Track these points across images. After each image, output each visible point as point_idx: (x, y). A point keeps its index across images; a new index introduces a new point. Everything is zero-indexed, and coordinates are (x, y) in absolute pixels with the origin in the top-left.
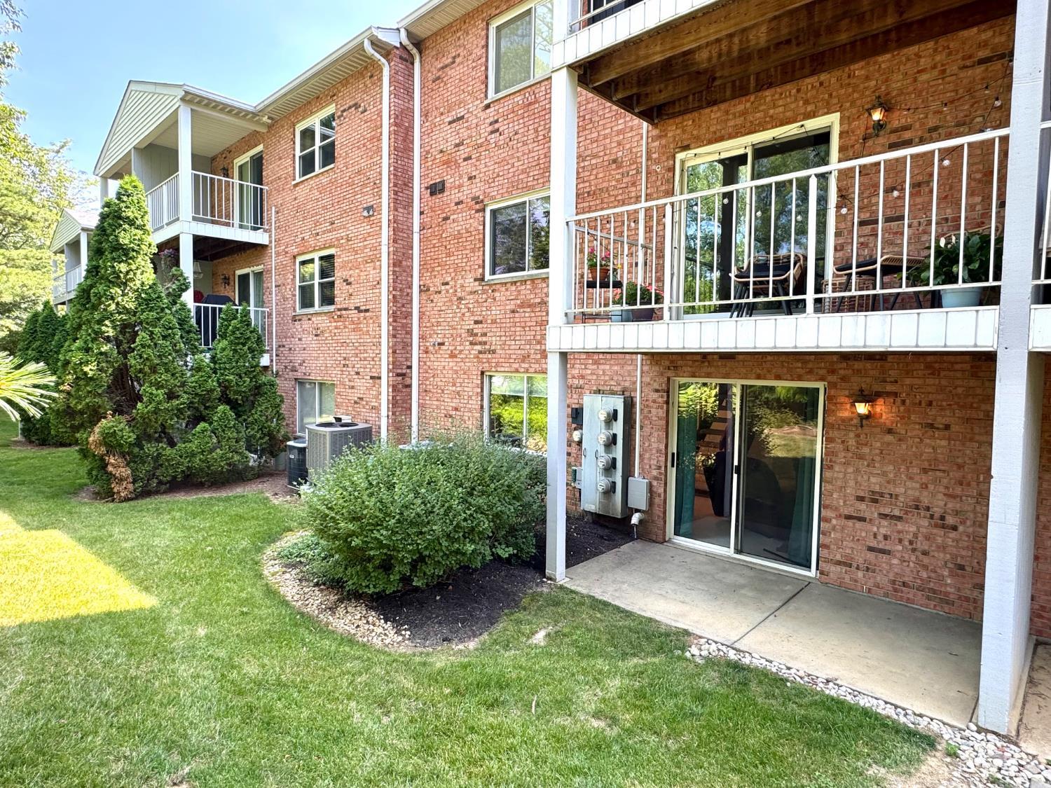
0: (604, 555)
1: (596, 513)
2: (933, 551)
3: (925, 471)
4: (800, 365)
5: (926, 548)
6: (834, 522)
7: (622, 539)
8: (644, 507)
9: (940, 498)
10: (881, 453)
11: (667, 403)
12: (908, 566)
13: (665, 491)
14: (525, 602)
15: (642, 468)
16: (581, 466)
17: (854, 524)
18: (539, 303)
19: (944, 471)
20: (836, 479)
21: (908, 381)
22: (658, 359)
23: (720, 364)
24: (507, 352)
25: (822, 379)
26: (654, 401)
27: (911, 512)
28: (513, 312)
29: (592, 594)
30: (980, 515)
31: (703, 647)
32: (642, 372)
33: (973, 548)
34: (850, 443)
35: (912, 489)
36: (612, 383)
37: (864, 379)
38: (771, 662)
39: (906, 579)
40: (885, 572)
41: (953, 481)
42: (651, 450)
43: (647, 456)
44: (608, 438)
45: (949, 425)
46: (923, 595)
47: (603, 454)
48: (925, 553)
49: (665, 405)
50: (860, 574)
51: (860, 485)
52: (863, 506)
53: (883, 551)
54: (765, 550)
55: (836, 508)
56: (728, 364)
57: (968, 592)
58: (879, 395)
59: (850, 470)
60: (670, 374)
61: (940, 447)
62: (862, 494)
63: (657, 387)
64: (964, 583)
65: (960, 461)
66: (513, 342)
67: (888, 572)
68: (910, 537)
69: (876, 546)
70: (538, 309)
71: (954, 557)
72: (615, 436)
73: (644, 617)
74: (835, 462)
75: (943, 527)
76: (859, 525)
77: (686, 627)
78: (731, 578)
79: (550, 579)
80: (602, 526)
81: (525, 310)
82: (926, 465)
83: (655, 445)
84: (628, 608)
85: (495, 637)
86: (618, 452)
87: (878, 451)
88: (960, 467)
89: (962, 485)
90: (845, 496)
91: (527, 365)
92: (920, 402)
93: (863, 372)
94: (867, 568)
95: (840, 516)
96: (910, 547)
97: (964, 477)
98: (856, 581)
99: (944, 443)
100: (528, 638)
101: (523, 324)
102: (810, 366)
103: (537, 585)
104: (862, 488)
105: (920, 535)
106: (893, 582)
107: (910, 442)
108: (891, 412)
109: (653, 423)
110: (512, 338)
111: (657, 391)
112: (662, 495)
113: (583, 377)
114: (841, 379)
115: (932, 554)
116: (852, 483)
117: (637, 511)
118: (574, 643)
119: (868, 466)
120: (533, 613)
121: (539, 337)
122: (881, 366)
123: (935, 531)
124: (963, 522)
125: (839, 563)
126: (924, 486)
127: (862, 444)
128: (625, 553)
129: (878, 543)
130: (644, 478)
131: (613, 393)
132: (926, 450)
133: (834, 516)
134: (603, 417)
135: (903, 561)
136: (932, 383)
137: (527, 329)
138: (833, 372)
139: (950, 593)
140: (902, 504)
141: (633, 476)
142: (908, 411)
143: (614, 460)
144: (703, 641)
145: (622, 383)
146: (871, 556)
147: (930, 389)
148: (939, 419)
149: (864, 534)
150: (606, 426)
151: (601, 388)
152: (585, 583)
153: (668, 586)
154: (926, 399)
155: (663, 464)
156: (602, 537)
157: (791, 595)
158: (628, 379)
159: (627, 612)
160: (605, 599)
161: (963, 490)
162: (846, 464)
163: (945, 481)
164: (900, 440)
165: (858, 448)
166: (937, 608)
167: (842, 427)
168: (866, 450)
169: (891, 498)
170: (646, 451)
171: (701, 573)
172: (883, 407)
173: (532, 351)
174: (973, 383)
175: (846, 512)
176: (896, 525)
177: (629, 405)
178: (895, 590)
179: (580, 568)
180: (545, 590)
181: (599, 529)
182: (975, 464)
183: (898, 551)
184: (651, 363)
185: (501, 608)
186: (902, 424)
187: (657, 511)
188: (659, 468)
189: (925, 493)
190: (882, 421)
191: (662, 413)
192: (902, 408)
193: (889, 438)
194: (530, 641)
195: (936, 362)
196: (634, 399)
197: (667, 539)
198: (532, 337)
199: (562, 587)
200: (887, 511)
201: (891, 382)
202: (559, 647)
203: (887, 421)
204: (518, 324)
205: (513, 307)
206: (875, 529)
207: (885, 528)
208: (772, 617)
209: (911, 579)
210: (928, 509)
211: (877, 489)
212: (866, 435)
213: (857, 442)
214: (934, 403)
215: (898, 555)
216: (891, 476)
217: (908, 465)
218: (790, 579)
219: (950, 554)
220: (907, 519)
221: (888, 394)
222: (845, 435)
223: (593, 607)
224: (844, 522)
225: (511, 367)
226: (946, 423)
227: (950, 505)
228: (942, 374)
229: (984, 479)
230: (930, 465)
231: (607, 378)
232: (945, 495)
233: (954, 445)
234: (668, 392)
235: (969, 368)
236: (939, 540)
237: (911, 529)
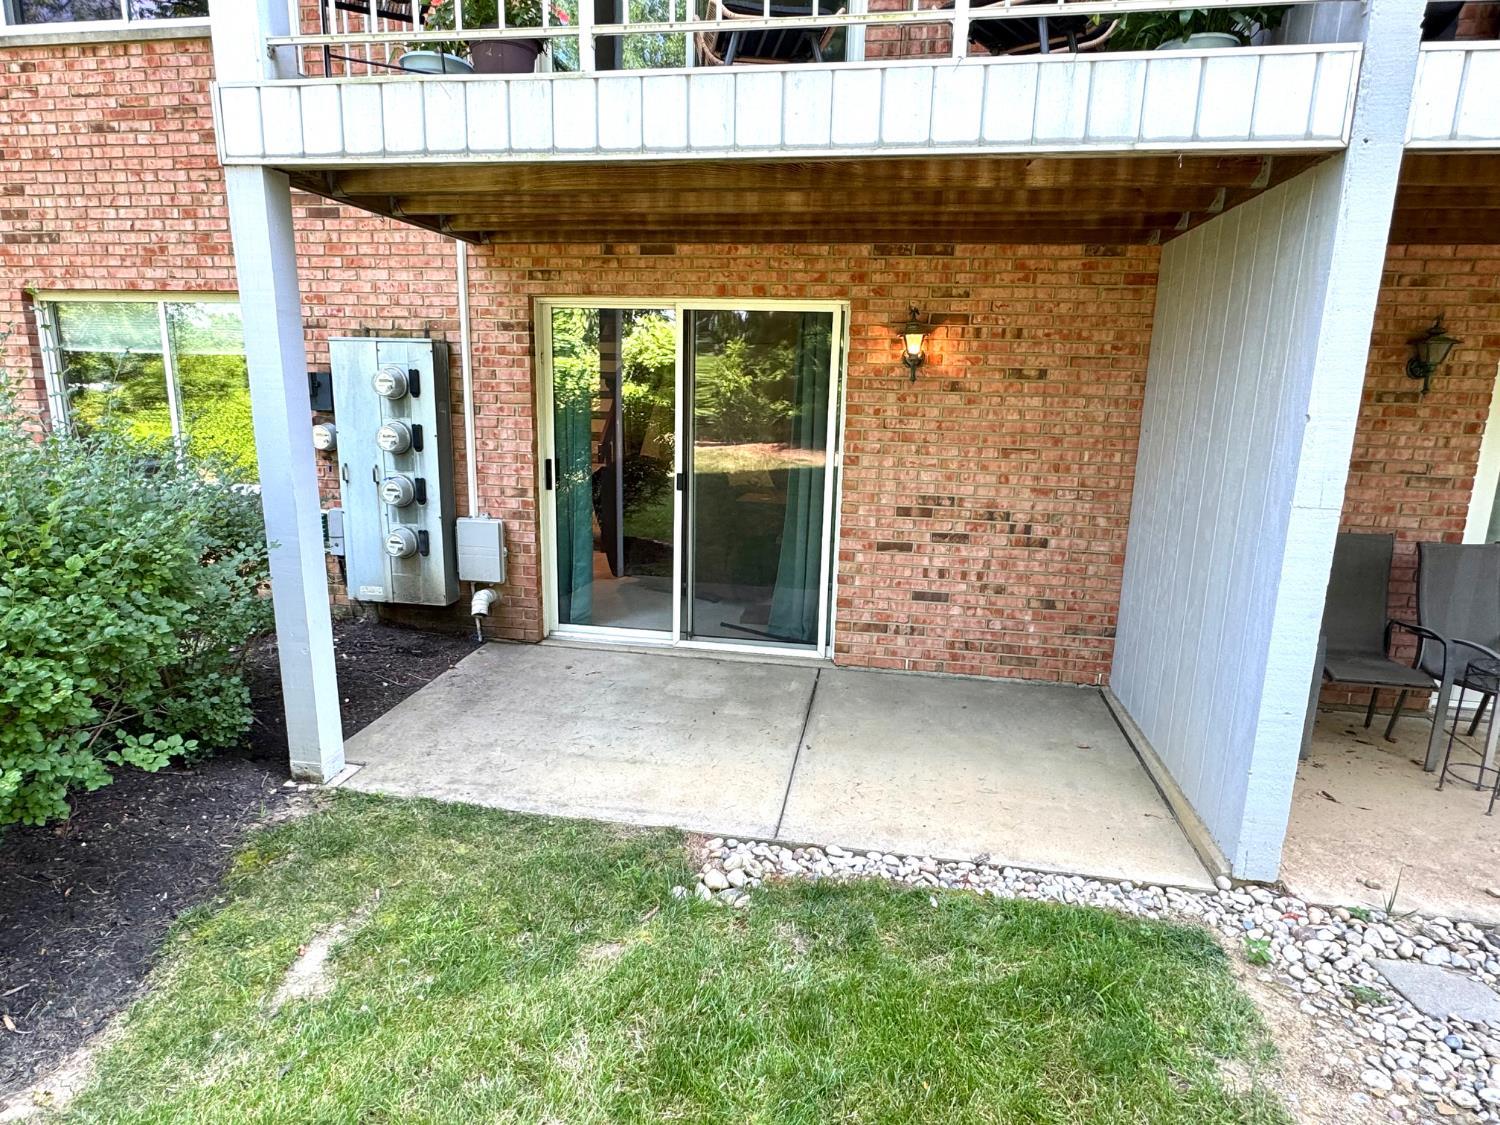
0: (423, 691)
1: (386, 605)
2: (1012, 585)
3: (1006, 453)
4: (801, 266)
5: (1002, 581)
6: (860, 558)
7: (451, 648)
8: (495, 575)
9: (1026, 496)
10: (939, 428)
11: (531, 352)
12: (974, 615)
13: (537, 539)
14: (243, 863)
15: (485, 498)
16: (339, 505)
17: (892, 556)
18: (176, 109)
19: (1034, 451)
20: (864, 482)
21: (987, 293)
22: (506, 254)
23: (642, 264)
24: (95, 237)
25: (842, 293)
26: (502, 351)
27: (981, 525)
28: (99, 129)
29: (426, 795)
30: (1080, 518)
31: (727, 865)
32: (469, 285)
33: (1068, 571)
34: (889, 413)
35: (985, 485)
36: (398, 312)
37: (914, 292)
38: (864, 854)
39: (970, 637)
40: (939, 631)
41: (1046, 467)
42: (501, 456)
43: (494, 469)
44: (402, 437)
45: (1046, 371)
46: (994, 657)
47: (393, 473)
48: (1000, 590)
49: (527, 359)
50: (901, 641)
51: (904, 488)
52: (906, 524)
53: (937, 597)
54: (723, 625)
55: (864, 533)
56: (661, 265)
57: (1058, 642)
58: (938, 320)
59: (889, 462)
60: (534, 287)
61: (1031, 409)
62: (906, 504)
63: (507, 319)
64: (1052, 629)
65: (1057, 431)
66: (112, 213)
67: (944, 630)
68: (978, 567)
69: (927, 590)
70: (173, 125)
71: (1041, 589)
72: (417, 431)
73: (571, 822)
74: (862, 450)
75: (1028, 544)
76: (900, 557)
77: (668, 822)
78: (694, 687)
79: (307, 779)
80: (403, 627)
81: (136, 125)
82: (1008, 442)
83: (509, 446)
84: (526, 808)
85: (153, 1024)
86: (428, 465)
87: (933, 425)
88: (1057, 442)
89: (1057, 471)
90: (878, 510)
91: (160, 273)
92: (1004, 331)
93: (913, 277)
94: (913, 629)
95: (870, 546)
96: (979, 584)
97: (1061, 458)
98: (894, 653)
99: (1036, 402)
100: (275, 984)
101: (134, 164)
102: (820, 266)
103: (271, 805)
104: (908, 492)
105: (994, 561)
106: (952, 645)
107: (985, 405)
108: (958, 352)
109: (503, 397)
110: (106, 201)
111: (506, 327)
112: (533, 548)
113: (321, 299)
114: (876, 292)
115: (1010, 590)
116: (890, 486)
117: (480, 586)
118: (420, 959)
119: (917, 452)
120: (275, 896)
121: (186, 200)
122: (946, 266)
123: (1017, 552)
124: (1056, 533)
125: (868, 628)
126: (1004, 479)
127: (909, 414)
128: (469, 679)
129: (930, 583)
130: (490, 516)
131: (399, 333)
132: (1009, 417)
133: (860, 547)
134: (384, 389)
135: (967, 607)
136: (1024, 295)
137: (149, 177)
138: (860, 278)
139: (1032, 648)
140: (968, 513)
141: (466, 515)
142: (985, 348)
143: (421, 484)
144: (717, 843)
145: (423, 312)
146: (919, 608)
147: (1019, 308)
148: (1031, 360)
149: (907, 573)
150: (393, 408)
151: (370, 324)
152: (402, 770)
153: (589, 733)
154: (1013, 325)
155: (529, 484)
156: (407, 651)
157: (806, 701)
158: (436, 301)
159: (526, 818)
160: (464, 799)
161: (1059, 481)
162: (882, 452)
163: (1034, 467)
164: (970, 402)
165: (901, 421)
166: (1014, 674)
167: (876, 385)
168: (915, 424)
169: (952, 505)
170: (491, 460)
171: (637, 690)
172: (945, 343)
173: (173, 238)
174: (1084, 293)
175: (880, 539)
176: (958, 550)
177: (445, 361)
178: (954, 657)
179: (374, 733)
180: (297, 812)
181: (397, 634)
182: (1079, 434)
183: (960, 593)
184: (489, 266)
185: (165, 907)
186: (973, 374)
187: (522, 580)
188: (523, 492)
189: (1004, 491)
190: (942, 368)
191: (520, 375)
192: (975, 344)
193: (953, 399)
194: (281, 998)
195: (1031, 258)
196: (455, 348)
197: (545, 635)
198: (166, 200)
199: (341, 795)
200: (945, 528)
201: (960, 296)
202: (377, 984)
203: (950, 370)
204: (120, 164)
205: (96, 116)
206: (926, 562)
207: (941, 556)
208: (804, 751)
209: (978, 635)
210: (1007, 516)
211: (931, 491)
212: (916, 396)
213: (901, 411)
214: (1025, 332)
215: (960, 600)
216: (954, 466)
217: (980, 445)
218: (788, 669)
219: (1035, 586)
220: (976, 537)
221: (955, 318)
222: (880, 398)
223: (439, 830)
224: (876, 555)
225: (111, 276)
226: (1042, 367)
227: (1039, 507)
228: (1041, 278)
229: (1090, 459)
230: (1014, 442)
231: (383, 300)
232: (1034, 490)
233: (1051, 405)
234: (531, 329)
235: (1080, 267)
236: (1021, 566)
237: (981, 554)
